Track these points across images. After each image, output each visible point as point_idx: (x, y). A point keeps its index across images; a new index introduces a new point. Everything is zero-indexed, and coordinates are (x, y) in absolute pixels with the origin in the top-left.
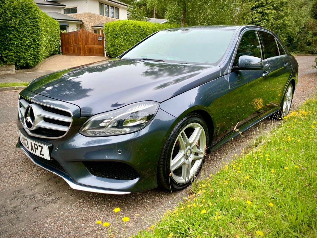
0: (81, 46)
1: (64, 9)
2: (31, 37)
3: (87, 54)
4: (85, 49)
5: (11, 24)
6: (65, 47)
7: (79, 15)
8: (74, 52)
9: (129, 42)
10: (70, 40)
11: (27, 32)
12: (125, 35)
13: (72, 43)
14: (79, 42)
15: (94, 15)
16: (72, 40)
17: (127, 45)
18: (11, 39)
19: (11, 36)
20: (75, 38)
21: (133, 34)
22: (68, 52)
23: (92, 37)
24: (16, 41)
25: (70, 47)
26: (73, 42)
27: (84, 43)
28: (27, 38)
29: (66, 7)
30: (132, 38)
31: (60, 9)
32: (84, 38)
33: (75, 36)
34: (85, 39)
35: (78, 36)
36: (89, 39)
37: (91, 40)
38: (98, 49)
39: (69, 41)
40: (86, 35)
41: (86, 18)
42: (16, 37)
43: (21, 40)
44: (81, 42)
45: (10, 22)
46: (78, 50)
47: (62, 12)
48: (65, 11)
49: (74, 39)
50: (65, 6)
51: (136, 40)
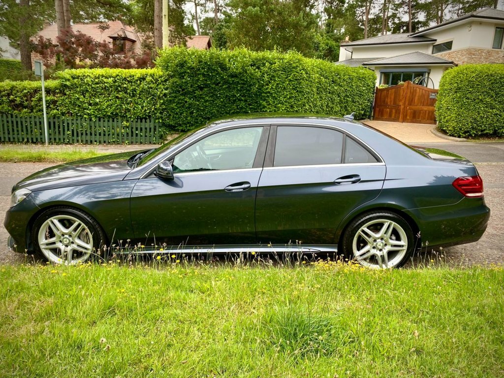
0: (402, 107)
1: (434, 46)
2: (289, 103)
3: (407, 119)
4: (407, 112)
5: (267, 89)
6: (378, 109)
7: (454, 52)
8: (390, 115)
9: (460, 104)
10: (388, 99)
11: (284, 97)
12: (456, 92)
13: (389, 103)
14: (400, 101)
15: (480, 50)
16: (391, 98)
17: (455, 108)
18: (264, 107)
19: (264, 103)
20: (395, 95)
21: (470, 89)
22: (382, 115)
23: (421, 94)
24: (269, 108)
25: (385, 109)
26: (391, 101)
27: (407, 103)
28: (283, 104)
29: (437, 43)
30: (469, 95)
31: (428, 46)
32: (408, 95)
33: (395, 92)
34: (409, 97)
35: (400, 92)
36: (416, 98)
37: (419, 99)
38: (427, 112)
39: (386, 100)
40: (412, 90)
41: (464, 57)
42: (269, 104)
43: (275, 107)
44: (403, 101)
45: (267, 87)
46: (396, 112)
47: (429, 51)
48: (434, 49)
49: (393, 97)
50: (436, 40)
51: (479, 99)
